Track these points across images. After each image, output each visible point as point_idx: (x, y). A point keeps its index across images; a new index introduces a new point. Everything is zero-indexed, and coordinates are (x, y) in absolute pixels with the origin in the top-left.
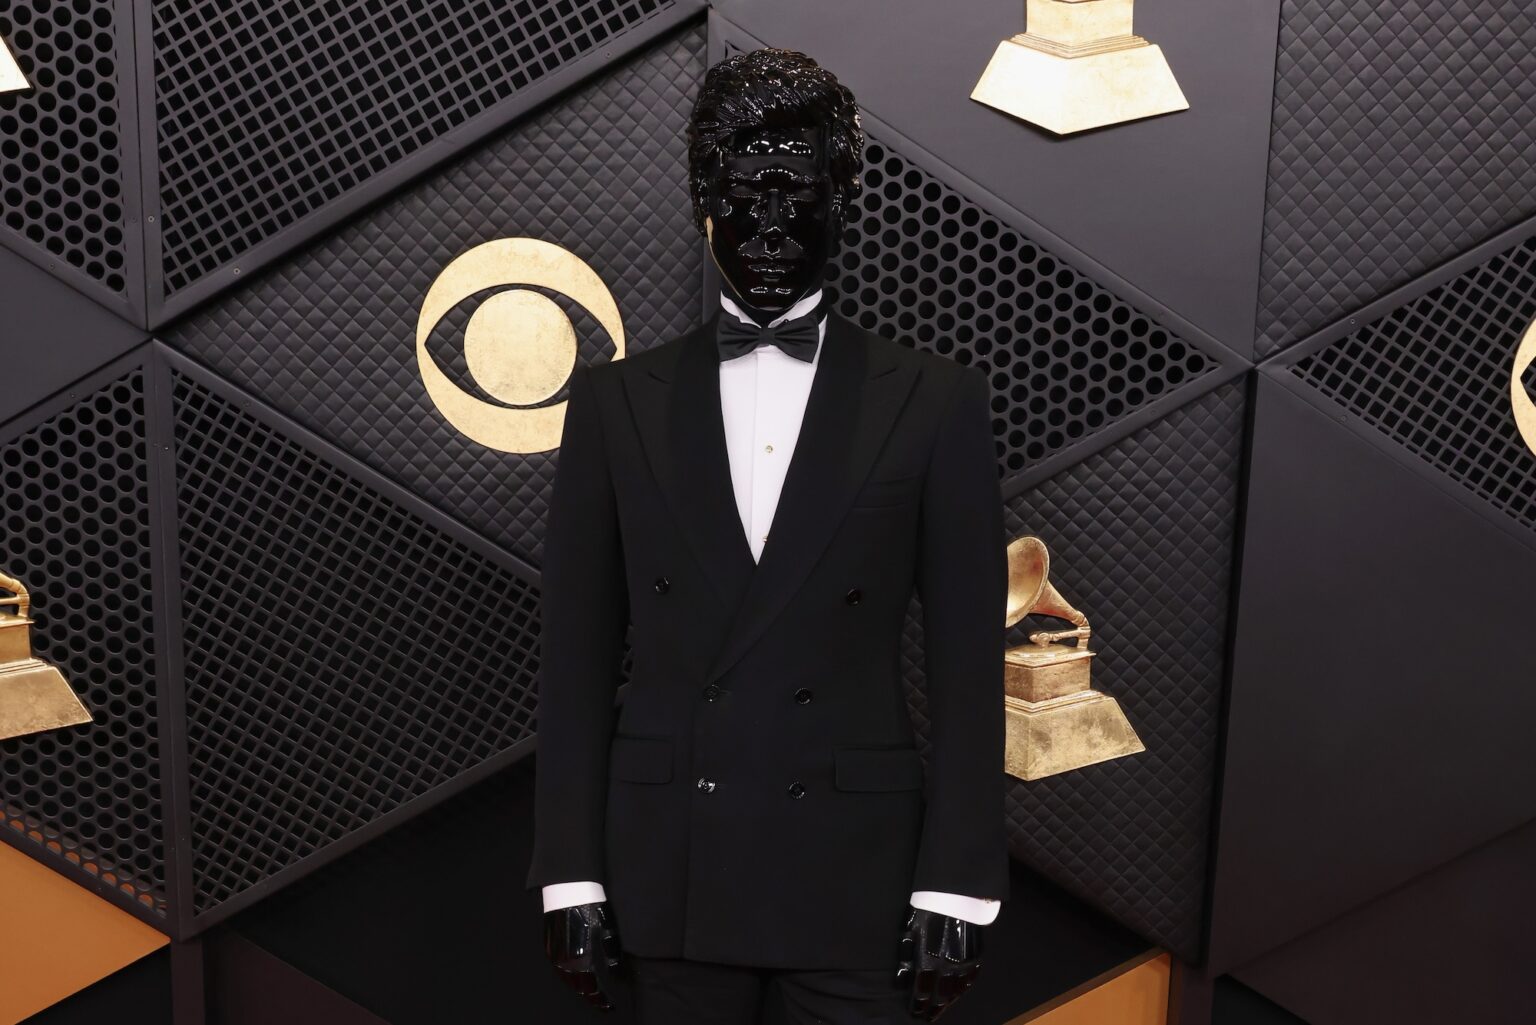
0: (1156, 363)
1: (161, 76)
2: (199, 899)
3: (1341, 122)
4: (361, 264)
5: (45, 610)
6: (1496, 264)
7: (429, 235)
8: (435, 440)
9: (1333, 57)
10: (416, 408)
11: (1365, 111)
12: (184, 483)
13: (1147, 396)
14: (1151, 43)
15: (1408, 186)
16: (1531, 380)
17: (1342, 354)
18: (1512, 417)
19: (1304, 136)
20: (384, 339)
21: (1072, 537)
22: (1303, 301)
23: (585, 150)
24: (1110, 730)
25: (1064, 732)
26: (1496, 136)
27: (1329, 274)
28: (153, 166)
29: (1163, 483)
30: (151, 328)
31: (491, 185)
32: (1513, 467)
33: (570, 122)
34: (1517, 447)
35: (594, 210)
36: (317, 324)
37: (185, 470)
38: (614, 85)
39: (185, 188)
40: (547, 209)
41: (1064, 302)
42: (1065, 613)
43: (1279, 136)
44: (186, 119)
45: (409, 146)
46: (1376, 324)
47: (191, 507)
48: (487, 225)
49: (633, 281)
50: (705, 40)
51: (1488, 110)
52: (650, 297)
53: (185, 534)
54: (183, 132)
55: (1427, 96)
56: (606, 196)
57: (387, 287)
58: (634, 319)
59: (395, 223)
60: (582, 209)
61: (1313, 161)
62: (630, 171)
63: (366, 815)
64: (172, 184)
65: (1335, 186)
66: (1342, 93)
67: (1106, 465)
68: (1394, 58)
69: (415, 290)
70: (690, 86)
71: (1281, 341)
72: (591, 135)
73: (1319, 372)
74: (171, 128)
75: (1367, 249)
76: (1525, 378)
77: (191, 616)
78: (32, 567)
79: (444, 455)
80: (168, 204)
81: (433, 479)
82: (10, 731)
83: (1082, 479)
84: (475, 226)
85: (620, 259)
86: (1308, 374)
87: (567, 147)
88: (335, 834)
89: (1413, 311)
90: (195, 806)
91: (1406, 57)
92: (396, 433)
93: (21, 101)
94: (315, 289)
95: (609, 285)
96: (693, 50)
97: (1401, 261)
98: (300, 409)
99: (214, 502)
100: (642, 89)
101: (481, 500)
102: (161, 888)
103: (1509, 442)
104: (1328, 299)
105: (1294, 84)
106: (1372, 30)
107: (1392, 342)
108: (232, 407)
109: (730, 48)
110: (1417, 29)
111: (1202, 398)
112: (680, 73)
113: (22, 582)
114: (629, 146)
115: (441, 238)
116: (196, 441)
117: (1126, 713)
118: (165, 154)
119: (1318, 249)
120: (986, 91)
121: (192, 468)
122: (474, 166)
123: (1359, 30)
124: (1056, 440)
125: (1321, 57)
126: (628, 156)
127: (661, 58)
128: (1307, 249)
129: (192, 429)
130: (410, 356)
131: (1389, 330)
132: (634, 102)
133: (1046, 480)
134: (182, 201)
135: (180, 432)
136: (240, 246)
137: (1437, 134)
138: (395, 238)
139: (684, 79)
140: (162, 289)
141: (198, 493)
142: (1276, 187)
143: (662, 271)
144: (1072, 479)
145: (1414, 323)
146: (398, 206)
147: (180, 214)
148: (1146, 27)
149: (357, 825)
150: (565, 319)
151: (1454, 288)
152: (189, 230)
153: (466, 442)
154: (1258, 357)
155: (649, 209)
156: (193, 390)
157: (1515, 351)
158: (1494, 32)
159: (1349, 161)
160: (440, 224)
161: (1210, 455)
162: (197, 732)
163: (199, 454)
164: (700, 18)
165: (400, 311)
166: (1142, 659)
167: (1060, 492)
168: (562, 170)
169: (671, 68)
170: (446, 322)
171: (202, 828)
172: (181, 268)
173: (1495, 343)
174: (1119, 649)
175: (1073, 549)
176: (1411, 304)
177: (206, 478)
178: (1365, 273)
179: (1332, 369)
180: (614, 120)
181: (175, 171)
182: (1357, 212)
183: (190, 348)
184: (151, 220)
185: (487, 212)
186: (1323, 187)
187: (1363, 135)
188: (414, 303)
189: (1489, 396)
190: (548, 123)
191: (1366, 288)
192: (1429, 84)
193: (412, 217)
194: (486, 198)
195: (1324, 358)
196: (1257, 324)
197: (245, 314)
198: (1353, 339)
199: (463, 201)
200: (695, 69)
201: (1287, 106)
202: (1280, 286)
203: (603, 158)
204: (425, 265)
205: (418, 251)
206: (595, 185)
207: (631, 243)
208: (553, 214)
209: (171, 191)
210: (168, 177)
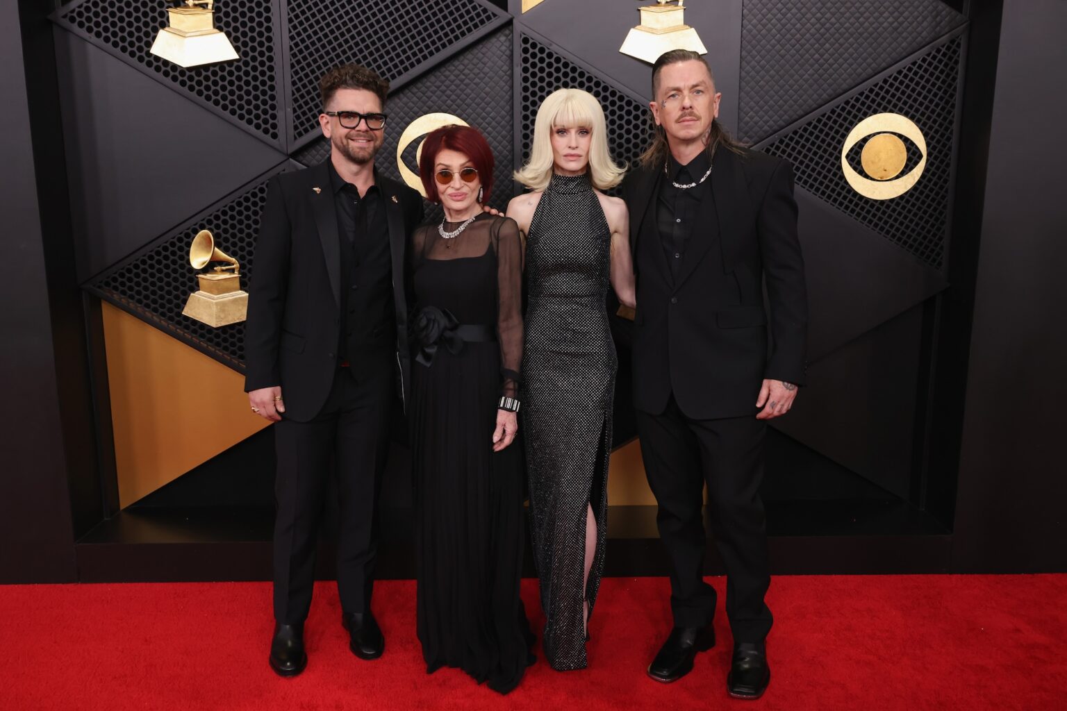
1: (292, 52)
3: (768, 57)
5: (246, 271)
6: (833, 112)
7: (402, 113)
9: (764, 32)
11: (778, 52)
14: (691, 27)
15: (796, 81)
16: (850, 157)
17: (773, 149)
18: (843, 173)
20: (384, 155)
22: (756, 129)
23: (464, 77)
26: (831, 61)
27: (766, 118)
28: (289, 88)
30: (289, 154)
31: (426, 92)
32: (844, 193)
33: (458, 66)
35: (468, 101)
38: (475, 51)
39: (302, 96)
40: (449, 102)
43: (744, 63)
44: (303, 69)
46: (786, 137)
48: (425, 108)
50: (512, 32)
51: (827, 51)
54: (301, 74)
55: (802, 46)
56: (473, 95)
60: (463, 101)
61: (758, 73)
62: (482, 84)
64: (297, 95)
65: (767, 82)
66: (768, 46)
68: (789, 31)
69: (396, 135)
70: (506, 50)
72: (466, 71)
74: (296, 73)
75: (781, 107)
76: (847, 157)
78: (240, 253)
80: (295, 103)
82: (232, 321)
84: (420, 108)
85: (480, 120)
87: (457, 76)
89: (800, 131)
91: (793, 31)
93: (236, 64)
96: (507, 36)
97: (795, 112)
100: (487, 52)
103: (842, 183)
104: (766, 128)
105: (749, 42)
106: (779, 20)
107: (793, 144)
109: (522, 35)
110: (797, 20)
112: (501, 46)
113: (236, 259)
114: (482, 75)
115: (406, 114)
118: (294, 83)
119: (761, 108)
120: (626, 48)
122: (419, 85)
123: (774, 21)
125: (759, 32)
126: (482, 79)
127: (494, 40)
128: (757, 108)
130: (394, 163)
131: (792, 139)
132: (483, 58)
134: (301, 102)
137: (807, 61)
139: (503, 48)
140: (293, 138)
142: (743, 84)
145: (801, 136)
147: (300, 107)
148: (689, 21)
151: (816, 122)
152: (304, 113)
155: (490, 100)
157: (843, 146)
158: (828, 20)
159: (772, 72)
160: (406, 108)
164: (510, 23)
165: (391, 144)
168: (455, 85)
169: (498, 44)
172: (301, 129)
173: (834, 143)
176: (800, 129)
178: (780, 117)
180: (475, 65)
181: (298, 90)
182: (777, 93)
183: (304, 161)
184: (289, 110)
186: (762, 83)
187: (777, 62)
188: (396, 140)
189: (833, 165)
190: (449, 66)
191: (781, 123)
192: (803, 41)
193: (394, 106)
194: (424, 98)
198: (777, 143)
199: (415, 99)
200: (507, 44)
201: (747, 51)
202: (747, 123)
203: (472, 80)
204: (400, 125)
205: (397, 119)
206: (468, 91)
207: (484, 114)
208: (451, 103)
209: (297, 98)
210: (295, 92)
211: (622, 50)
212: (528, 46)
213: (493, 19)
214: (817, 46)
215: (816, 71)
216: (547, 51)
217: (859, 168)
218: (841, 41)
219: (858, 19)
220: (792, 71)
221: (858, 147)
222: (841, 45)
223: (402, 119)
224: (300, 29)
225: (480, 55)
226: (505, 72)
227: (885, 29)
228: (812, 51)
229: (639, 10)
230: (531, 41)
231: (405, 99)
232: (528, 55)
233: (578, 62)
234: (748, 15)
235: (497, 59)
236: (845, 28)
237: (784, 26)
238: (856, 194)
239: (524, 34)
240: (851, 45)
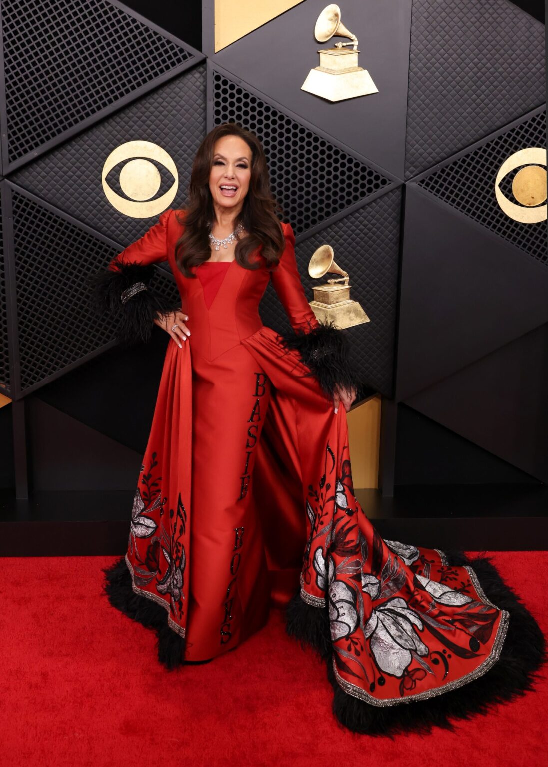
0: (370, 182)
1: (8, 84)
2: (23, 385)
3: (432, 96)
4: (82, 151)
6: (488, 146)
7: (106, 140)
8: (110, 214)
9: (428, 74)
10: (102, 203)
11: (440, 93)
12: (17, 231)
13: (367, 194)
14: (364, 69)
15: (456, 119)
16: (502, 186)
17: (435, 178)
18: (496, 199)
19: (419, 101)
20: (90, 178)
21: (341, 245)
22: (421, 159)
23: (163, 109)
24: (357, 314)
25: (341, 315)
26: (486, 101)
27: (430, 150)
28: (5, 117)
29: (373, 225)
30: (4, 174)
31: (129, 122)
32: (497, 217)
33: (157, 99)
34: (498, 210)
35: (166, 130)
36: (65, 173)
37: (17, 226)
38: (172, 86)
39: (17, 124)
40: (149, 130)
41: (336, 161)
42: (340, 272)
43: (410, 102)
44: (17, 99)
45: (99, 108)
46: (447, 167)
47: (19, 240)
48: (128, 136)
49: (181, 156)
50: (206, 70)
51: (483, 92)
52: (187, 161)
53: (17, 250)
54: (16, 104)
55: (462, 87)
56: (170, 125)
57: (91, 159)
58: (182, 169)
59: (94, 136)
60: (162, 130)
61: (423, 110)
62: (179, 116)
63: (86, 352)
64: (12, 123)
65: (431, 119)
66: (432, 87)
67: (353, 218)
68: (449, 74)
69: (102, 160)
70: (200, 86)
71: (414, 174)
72: (165, 104)
73: (427, 184)
74: (11, 103)
75: (442, 141)
76: (500, 185)
77: (19, 280)
79: (112, 219)
80: (10, 130)
81: (109, 228)
83: (344, 225)
84: (123, 137)
85: (177, 148)
86: (423, 185)
87: (156, 108)
88: (74, 359)
89: (459, 162)
90: (21, 350)
91: (453, 74)
92: (95, 211)
94: (65, 160)
95: (172, 157)
96: (201, 73)
97: (455, 145)
98: (59, 204)
99: (28, 238)
100: (183, 87)
101: (126, 235)
102: (8, 382)
103: (495, 208)
104: (429, 159)
105: (415, 83)
106: (441, 65)
107: (452, 173)
108: (34, 203)
109: (215, 73)
110: (457, 64)
111: (386, 194)
112: (196, 82)
114: (178, 107)
115: (111, 141)
116: (21, 216)
117: (363, 308)
118: (9, 112)
119: (425, 141)
120: (306, 87)
121: (19, 226)
122: (123, 115)
123: (437, 65)
124: (335, 210)
125: (424, 74)
126: (178, 111)
127: (189, 76)
128: (421, 141)
129: (19, 211)
130: (99, 184)
131: (452, 169)
132: (180, 92)
133: (331, 225)
134: (16, 129)
135: (15, 212)
136: (37, 145)
137: (466, 100)
138: (94, 141)
139: (198, 84)
140: (8, 161)
141: (22, 235)
142: (410, 120)
143: (191, 152)
144: (341, 224)
145: (460, 167)
146: (95, 130)
147: (15, 133)
148: (362, 64)
149: (82, 355)
150: (157, 170)
151: (474, 154)
152: (18, 139)
153: (121, 214)
154: (405, 179)
155: (186, 130)
156: (20, 197)
157: (496, 176)
158: (484, 65)
159: (435, 110)
160: (110, 136)
161: (389, 214)
162: (22, 323)
163: (22, 220)
164: (204, 62)
165: (96, 168)
166: (368, 288)
167: (336, 228)
168: (154, 116)
169: (193, 80)
170: (113, 172)
171: (24, 358)
172: (15, 153)
173: (489, 173)
174: (360, 285)
175: (342, 249)
176: (459, 160)
177: (25, 229)
178: (442, 149)
179: (432, 183)
180: (173, 98)
181: (13, 118)
183: (18, 182)
184: (4, 136)
185: (127, 131)
186: (426, 119)
187: (440, 101)
188: (102, 164)
189: (488, 192)
190: (149, 99)
191: (443, 155)
192: (462, 83)
193: (99, 133)
194: (127, 127)
195: (429, 180)
196: (405, 168)
197: (39, 169)
198: (439, 172)
199: (118, 128)
200: (202, 80)
201: (413, 91)
202: (413, 155)
203: (170, 112)
204: (105, 151)
205: (102, 146)
206: (166, 121)
207: (180, 142)
208: (151, 132)
209: (11, 125)
210: (10, 120)
211: (303, 88)
212: (220, 83)
213: (189, 58)
214: (474, 87)
215: (474, 110)
216: (237, 88)
217: (510, 195)
218: (495, 83)
219: (509, 65)
220: (453, 110)
221: (510, 177)
222: (496, 87)
223: (107, 145)
224: (14, 63)
225: (177, 90)
226: (199, 106)
227: (534, 74)
228: (470, 92)
229: (319, 53)
230: (222, 79)
231: (110, 128)
232: (220, 91)
233: (264, 98)
234: (414, 59)
235: (192, 94)
236: (499, 73)
237: (446, 69)
238: (507, 218)
239: (216, 72)
240: (504, 87)
